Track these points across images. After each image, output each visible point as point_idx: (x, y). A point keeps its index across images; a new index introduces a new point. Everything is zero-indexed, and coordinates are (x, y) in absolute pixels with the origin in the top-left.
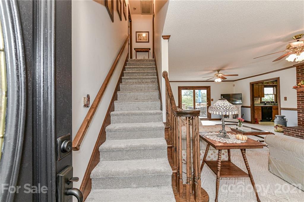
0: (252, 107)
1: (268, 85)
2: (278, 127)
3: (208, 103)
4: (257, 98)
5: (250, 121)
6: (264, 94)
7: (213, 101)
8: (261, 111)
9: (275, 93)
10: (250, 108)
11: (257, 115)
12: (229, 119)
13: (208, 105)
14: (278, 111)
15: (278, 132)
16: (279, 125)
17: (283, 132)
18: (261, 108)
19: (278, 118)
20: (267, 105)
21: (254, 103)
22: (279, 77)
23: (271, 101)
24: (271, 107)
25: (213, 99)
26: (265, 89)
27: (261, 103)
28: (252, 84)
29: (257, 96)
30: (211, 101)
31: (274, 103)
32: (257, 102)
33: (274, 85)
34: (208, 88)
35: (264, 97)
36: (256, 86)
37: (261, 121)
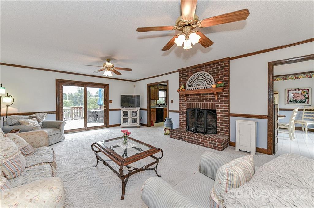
0: (148, 110)
1: (161, 89)
2: (167, 130)
3: (105, 105)
4: (153, 101)
5: (147, 124)
6: (158, 97)
7: (112, 103)
8: (156, 112)
9: (166, 97)
10: (147, 111)
11: (153, 117)
12: (128, 124)
13: (105, 109)
14: (167, 112)
15: (166, 135)
16: (167, 128)
17: (169, 134)
18: (156, 111)
19: (167, 120)
20: (160, 107)
21: (150, 105)
22: (168, 81)
23: (163, 103)
24: (163, 109)
25: (112, 101)
26: (160, 92)
27: (156, 105)
28: (149, 86)
29: (154, 99)
30: (110, 104)
31: (165, 105)
32: (153, 104)
33: (165, 89)
34: (105, 87)
35: (158, 100)
36: (153, 89)
37: (156, 122)
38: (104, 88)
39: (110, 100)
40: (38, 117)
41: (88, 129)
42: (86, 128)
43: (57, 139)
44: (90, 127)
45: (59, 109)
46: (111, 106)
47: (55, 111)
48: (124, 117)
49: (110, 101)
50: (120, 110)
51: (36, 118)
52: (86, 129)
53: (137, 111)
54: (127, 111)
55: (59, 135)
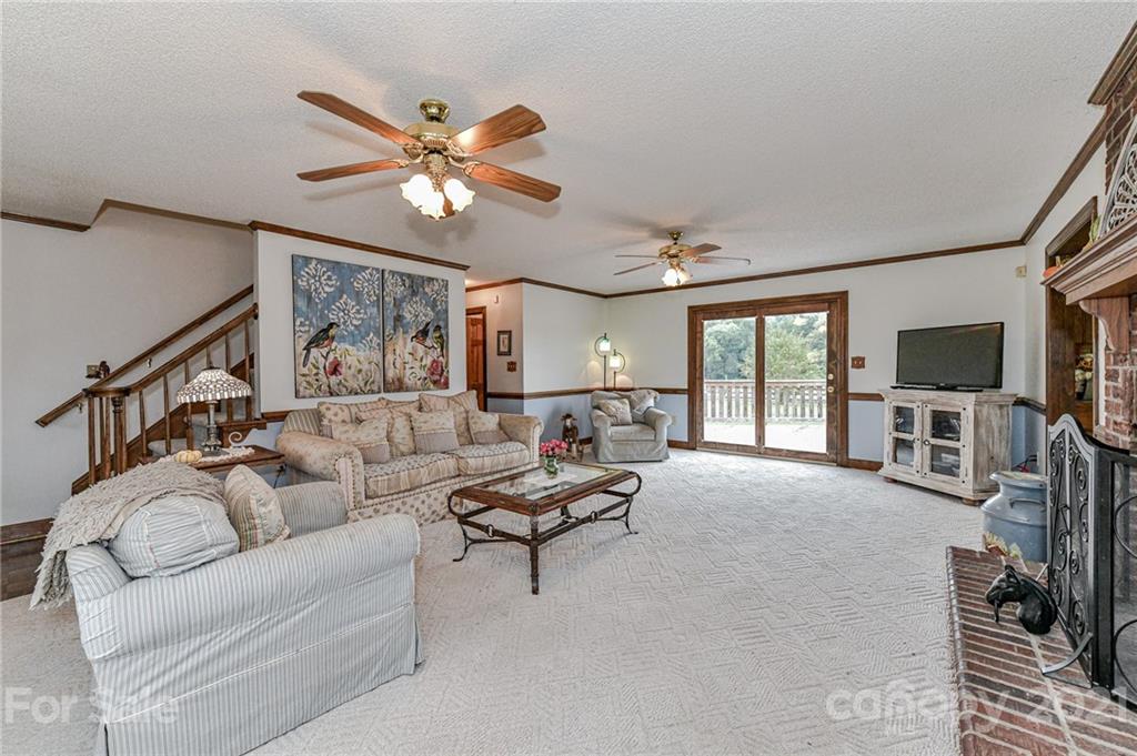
3: (831, 377)
7: (860, 366)
13: (830, 389)
25: (860, 359)
28: (1051, 258)
30: (851, 370)
34: (834, 303)
38: (829, 308)
39: (852, 353)
40: (633, 396)
41: (765, 453)
42: (759, 448)
43: (646, 452)
44: (773, 450)
45: (694, 384)
46: (858, 381)
47: (686, 387)
48: (896, 434)
49: (853, 359)
50: (883, 400)
51: (628, 398)
52: (759, 450)
53: (959, 414)
54: (909, 405)
55: (650, 445)
